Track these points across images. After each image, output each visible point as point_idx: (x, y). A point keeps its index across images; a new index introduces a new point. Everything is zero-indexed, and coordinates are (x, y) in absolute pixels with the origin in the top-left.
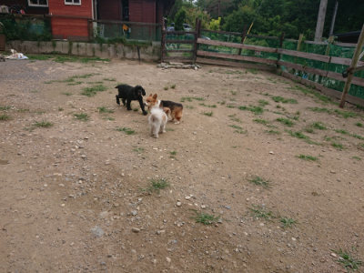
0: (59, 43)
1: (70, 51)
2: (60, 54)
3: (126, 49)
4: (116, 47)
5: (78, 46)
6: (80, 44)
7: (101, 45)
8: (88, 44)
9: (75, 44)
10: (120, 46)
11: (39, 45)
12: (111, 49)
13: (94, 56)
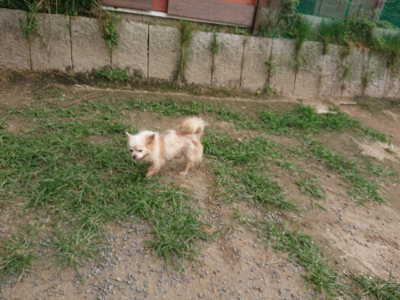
0: (131, 29)
1: (179, 70)
2: (137, 81)
3: (374, 63)
4: (343, 55)
5: (214, 47)
6: (223, 37)
7: (297, 47)
8: (253, 41)
9: (202, 38)
10: (356, 52)
11: (28, 33)
12: (327, 64)
13: (265, 91)
